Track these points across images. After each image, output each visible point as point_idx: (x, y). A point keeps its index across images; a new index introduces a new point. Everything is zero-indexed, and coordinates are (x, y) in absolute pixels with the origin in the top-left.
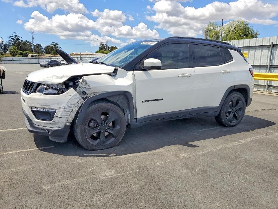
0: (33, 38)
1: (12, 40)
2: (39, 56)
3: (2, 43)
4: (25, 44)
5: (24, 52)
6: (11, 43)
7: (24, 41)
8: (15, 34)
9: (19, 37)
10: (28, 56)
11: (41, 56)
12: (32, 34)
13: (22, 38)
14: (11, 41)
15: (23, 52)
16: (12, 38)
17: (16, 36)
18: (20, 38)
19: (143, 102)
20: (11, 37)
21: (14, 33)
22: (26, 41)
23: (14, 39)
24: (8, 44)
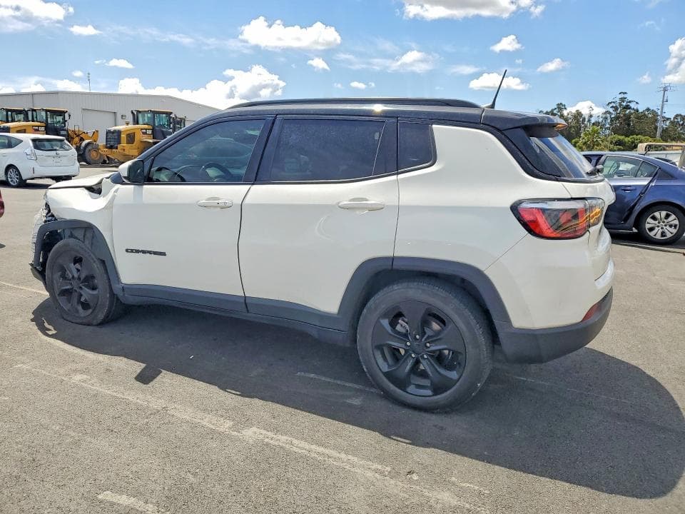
0: (665, 101)
1: (611, 110)
2: (667, 146)
3: (589, 121)
4: (641, 117)
5: (629, 139)
6: (609, 118)
7: (640, 111)
8: (622, 96)
9: (630, 102)
10: (636, 147)
11: (674, 148)
12: (665, 90)
13: (637, 103)
14: (610, 113)
15: (627, 139)
16: (612, 107)
17: (623, 100)
18: (632, 105)
19: (127, 250)
20: (611, 105)
21: (620, 93)
22: (648, 109)
23: (616, 108)
24: (600, 120)
